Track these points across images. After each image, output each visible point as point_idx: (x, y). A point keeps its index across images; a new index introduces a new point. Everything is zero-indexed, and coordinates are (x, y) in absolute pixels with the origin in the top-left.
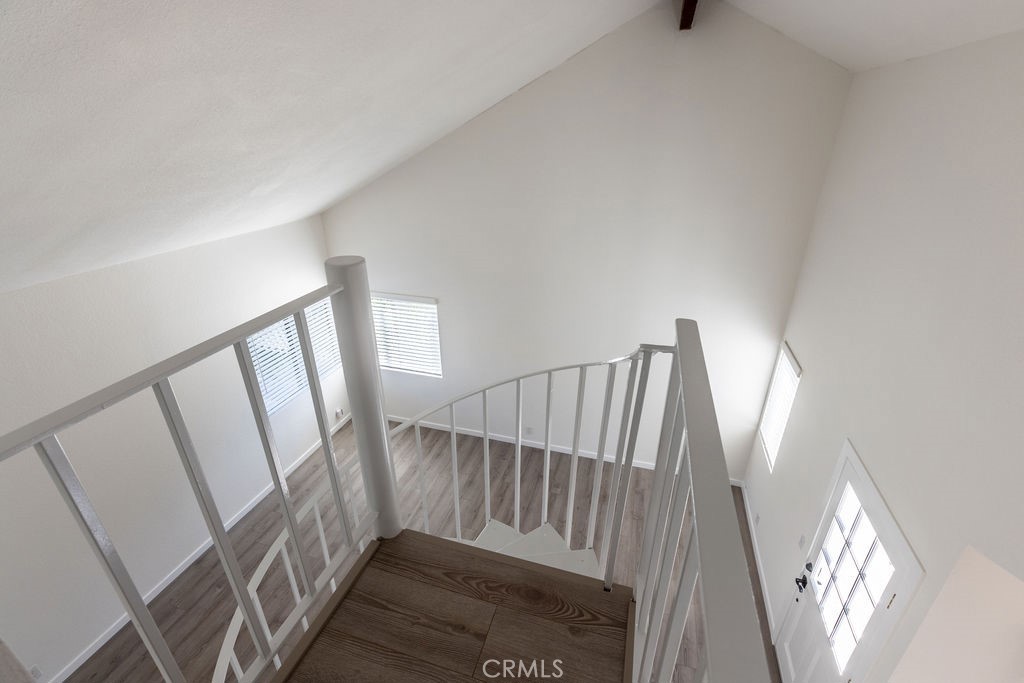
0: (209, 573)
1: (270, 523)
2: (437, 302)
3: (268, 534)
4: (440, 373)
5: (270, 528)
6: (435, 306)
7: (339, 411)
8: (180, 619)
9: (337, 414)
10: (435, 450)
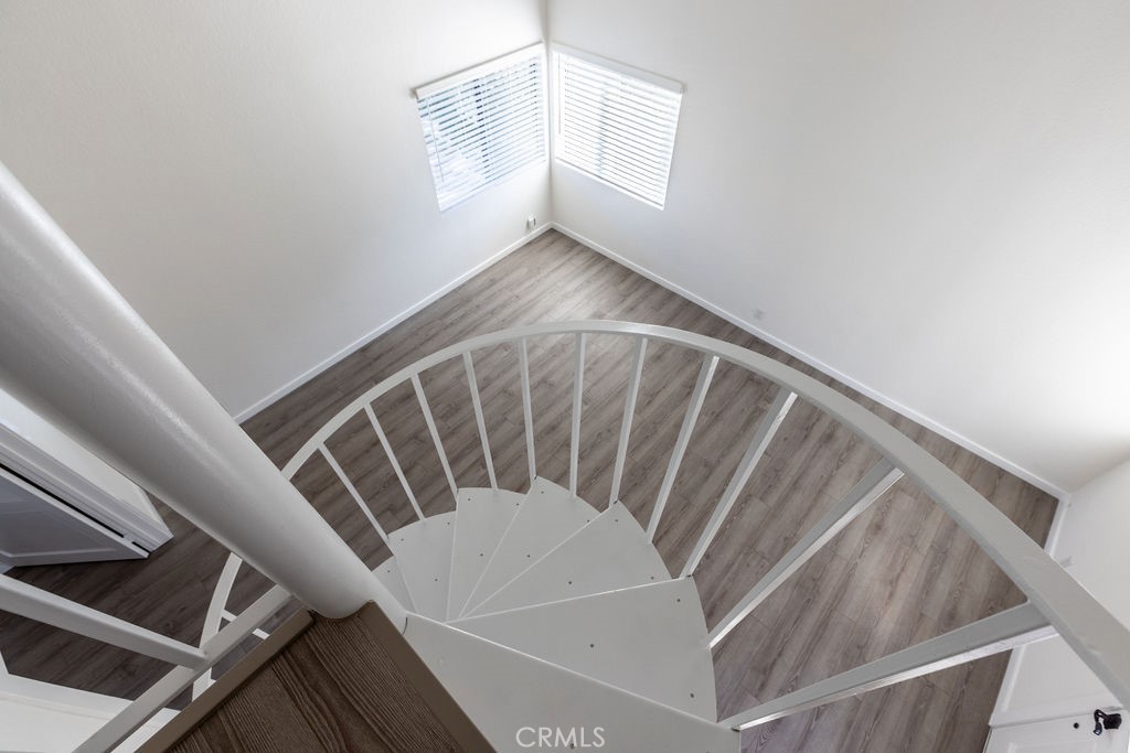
0: (370, 364)
1: (434, 331)
2: (684, 89)
3: (430, 342)
4: (663, 202)
5: (434, 336)
6: (679, 97)
7: (531, 220)
8: (336, 402)
9: (528, 223)
10: (629, 301)
